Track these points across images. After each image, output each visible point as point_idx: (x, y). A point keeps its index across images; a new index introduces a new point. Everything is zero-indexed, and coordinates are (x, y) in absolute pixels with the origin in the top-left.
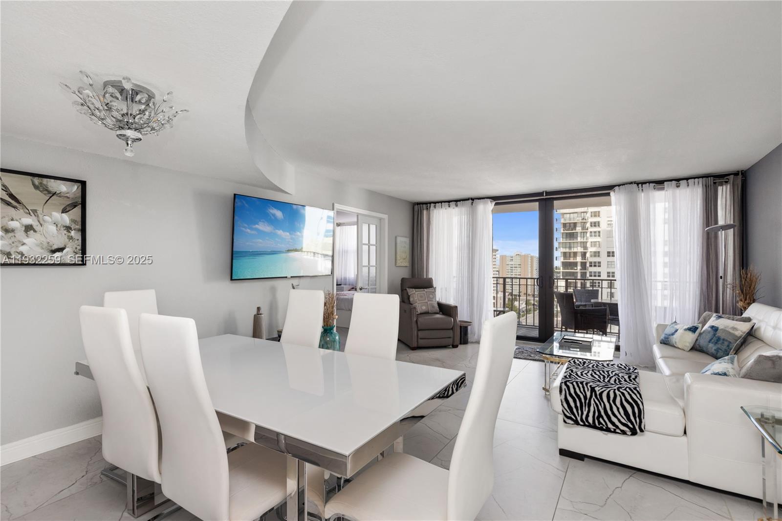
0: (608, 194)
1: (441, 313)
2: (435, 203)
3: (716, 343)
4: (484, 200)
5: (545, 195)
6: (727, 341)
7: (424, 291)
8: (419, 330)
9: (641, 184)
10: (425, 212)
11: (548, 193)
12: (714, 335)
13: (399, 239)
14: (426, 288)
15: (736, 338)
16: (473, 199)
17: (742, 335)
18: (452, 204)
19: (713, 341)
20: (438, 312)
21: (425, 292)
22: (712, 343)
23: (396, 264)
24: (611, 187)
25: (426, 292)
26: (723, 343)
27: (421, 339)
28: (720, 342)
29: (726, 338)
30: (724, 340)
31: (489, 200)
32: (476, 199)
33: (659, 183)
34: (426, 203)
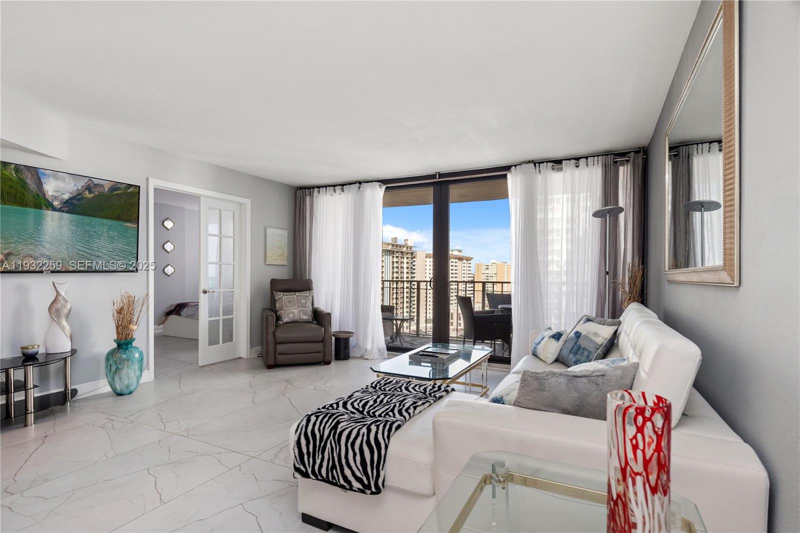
0: (505, 176)
1: (315, 322)
2: (319, 187)
3: (576, 353)
4: (371, 183)
5: (437, 177)
6: (587, 350)
7: (295, 294)
8: (276, 343)
9: (537, 163)
10: (308, 198)
11: (441, 175)
12: (576, 342)
13: (270, 231)
14: (298, 291)
15: (597, 347)
16: (360, 183)
17: (603, 342)
18: (338, 188)
19: (573, 350)
20: (311, 320)
21: (295, 296)
22: (573, 353)
23: (265, 262)
24: (508, 168)
25: (297, 296)
26: (583, 353)
27: (280, 354)
28: (580, 352)
29: (586, 347)
30: (584, 349)
31: (377, 184)
32: (363, 182)
33: (557, 163)
34: (309, 188)
